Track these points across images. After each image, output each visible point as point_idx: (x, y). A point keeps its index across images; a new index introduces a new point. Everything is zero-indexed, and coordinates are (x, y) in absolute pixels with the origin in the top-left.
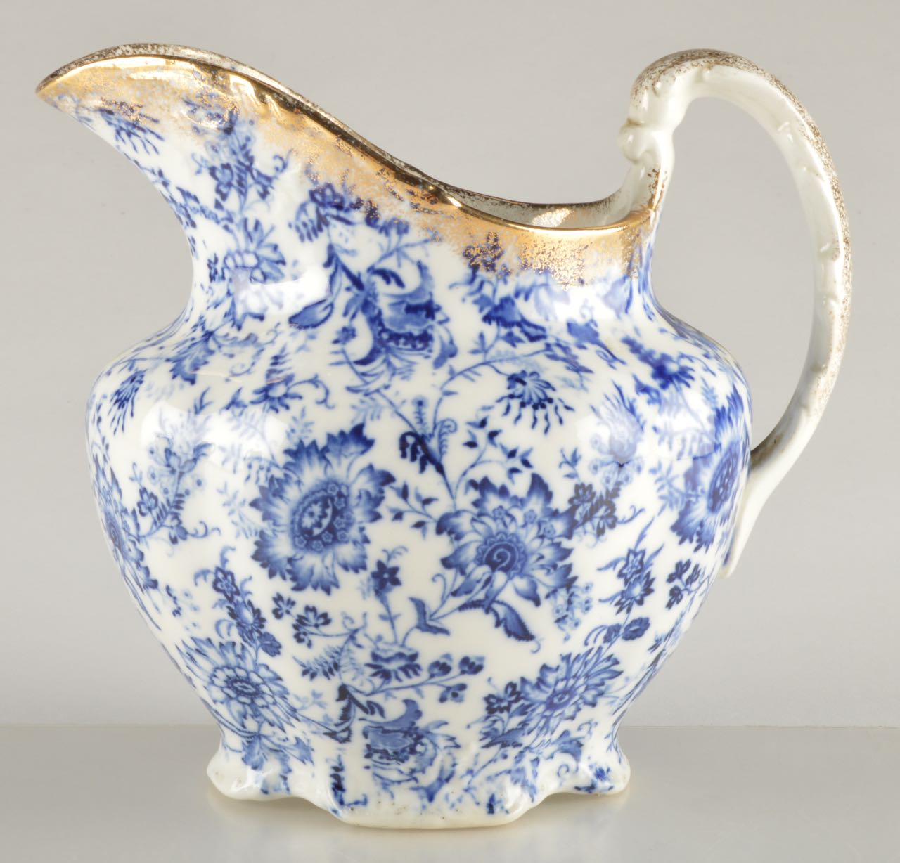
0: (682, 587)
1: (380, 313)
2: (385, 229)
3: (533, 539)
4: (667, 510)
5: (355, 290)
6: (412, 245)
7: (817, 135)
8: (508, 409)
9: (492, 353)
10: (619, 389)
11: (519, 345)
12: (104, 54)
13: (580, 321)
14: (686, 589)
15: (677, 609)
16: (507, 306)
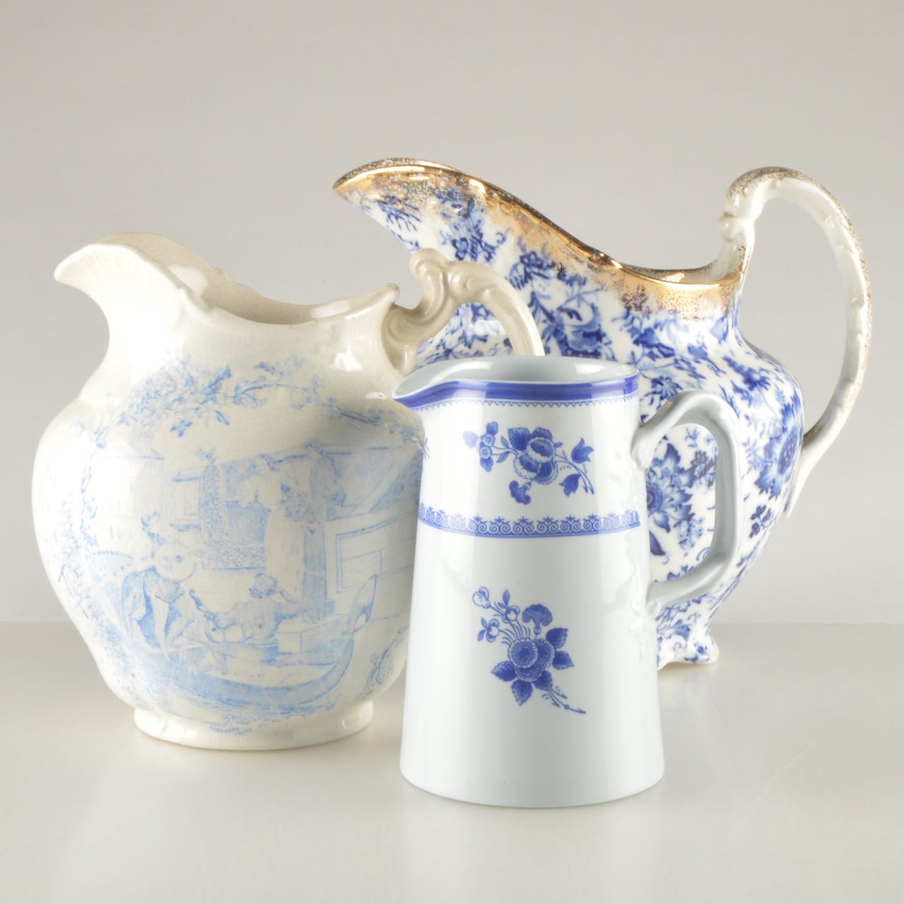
0: (760, 524)
1: (566, 337)
2: (570, 282)
3: (666, 488)
4: (753, 471)
5: (549, 322)
6: (588, 293)
7: (850, 224)
8: (652, 401)
9: (640, 364)
10: (723, 390)
11: (657, 360)
12: (375, 164)
13: (696, 345)
14: (762, 525)
15: (756, 538)
16: (649, 334)
